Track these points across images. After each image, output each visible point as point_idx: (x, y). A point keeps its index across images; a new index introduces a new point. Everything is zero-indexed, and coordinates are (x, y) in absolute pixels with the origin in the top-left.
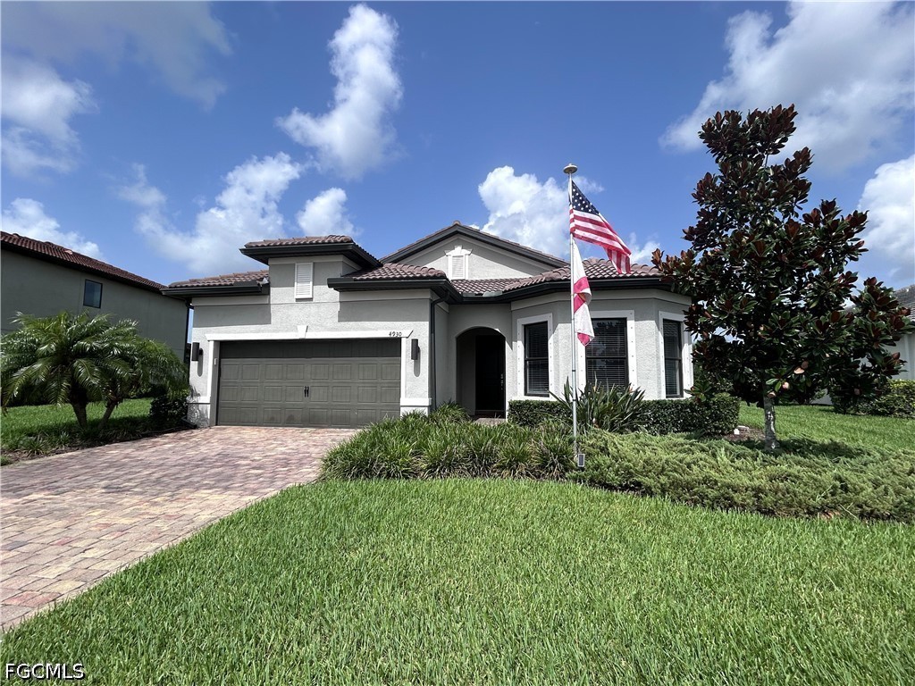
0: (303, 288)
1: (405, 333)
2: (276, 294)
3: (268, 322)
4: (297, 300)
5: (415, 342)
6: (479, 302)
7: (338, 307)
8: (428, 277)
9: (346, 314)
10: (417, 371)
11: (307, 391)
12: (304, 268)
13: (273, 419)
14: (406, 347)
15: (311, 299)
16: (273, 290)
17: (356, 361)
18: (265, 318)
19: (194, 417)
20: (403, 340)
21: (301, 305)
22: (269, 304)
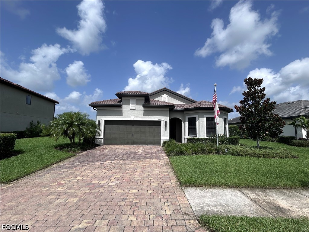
0: (133, 106)
1: (162, 120)
2: (125, 107)
3: (122, 115)
4: (131, 109)
5: (166, 122)
6: (177, 111)
7: (143, 112)
8: (168, 105)
9: (145, 114)
10: (166, 130)
11: (133, 135)
12: (133, 100)
13: (122, 143)
14: (163, 124)
15: (135, 109)
16: (123, 106)
17: (147, 127)
18: (121, 114)
19: (98, 142)
20: (162, 122)
21: (132, 110)
22: (122, 110)
